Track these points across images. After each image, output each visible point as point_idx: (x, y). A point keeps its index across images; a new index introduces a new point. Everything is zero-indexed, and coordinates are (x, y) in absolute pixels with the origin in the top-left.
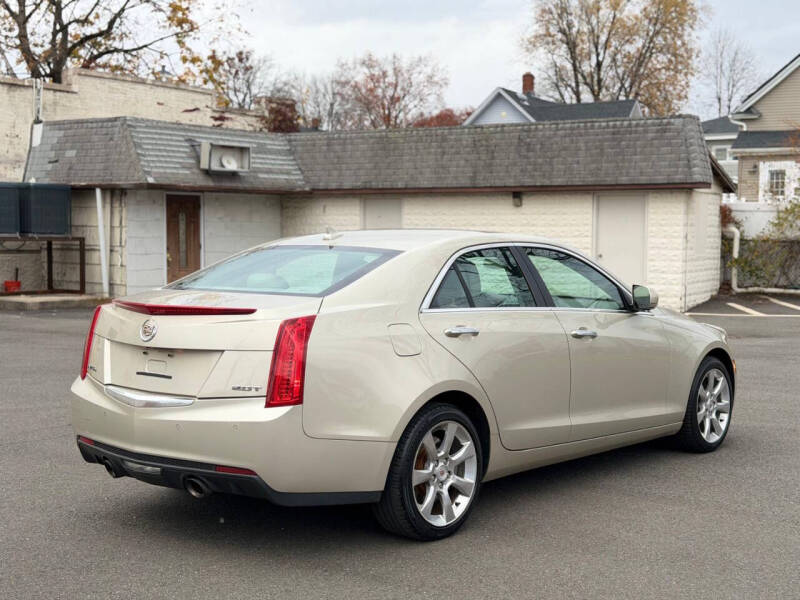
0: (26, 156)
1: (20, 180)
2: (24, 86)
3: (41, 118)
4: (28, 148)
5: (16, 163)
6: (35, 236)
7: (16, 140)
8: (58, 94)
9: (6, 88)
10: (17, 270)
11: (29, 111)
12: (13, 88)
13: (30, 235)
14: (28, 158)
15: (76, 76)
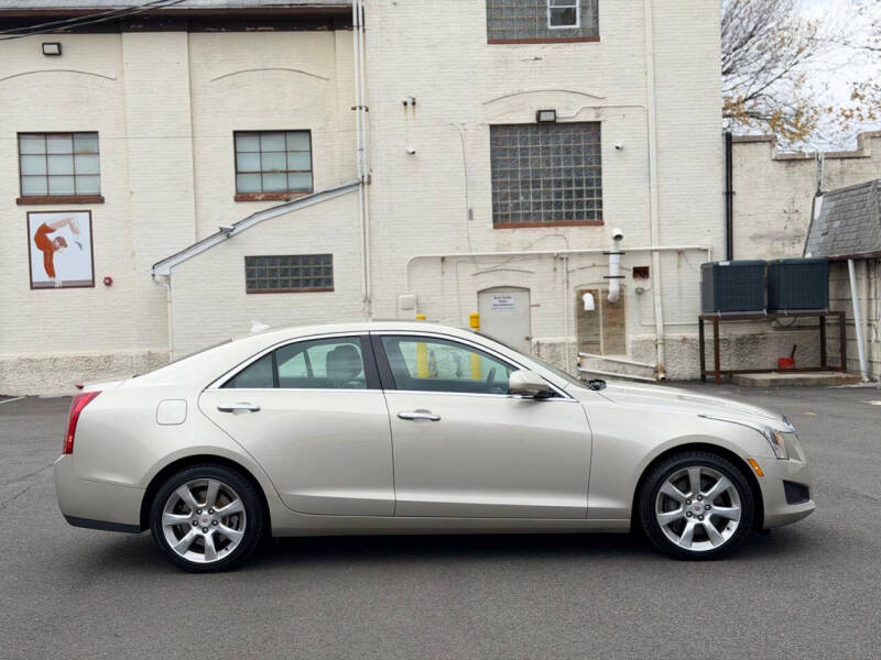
0: (806, 230)
1: (800, 256)
2: (805, 160)
3: (822, 190)
4: (809, 222)
5: (795, 238)
6: (785, 312)
7: (796, 215)
8: (846, 161)
9: (784, 164)
10: (795, 346)
11: (810, 183)
12: (792, 164)
13: (780, 311)
14: (809, 232)
15: (869, 140)
